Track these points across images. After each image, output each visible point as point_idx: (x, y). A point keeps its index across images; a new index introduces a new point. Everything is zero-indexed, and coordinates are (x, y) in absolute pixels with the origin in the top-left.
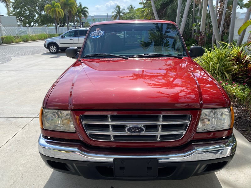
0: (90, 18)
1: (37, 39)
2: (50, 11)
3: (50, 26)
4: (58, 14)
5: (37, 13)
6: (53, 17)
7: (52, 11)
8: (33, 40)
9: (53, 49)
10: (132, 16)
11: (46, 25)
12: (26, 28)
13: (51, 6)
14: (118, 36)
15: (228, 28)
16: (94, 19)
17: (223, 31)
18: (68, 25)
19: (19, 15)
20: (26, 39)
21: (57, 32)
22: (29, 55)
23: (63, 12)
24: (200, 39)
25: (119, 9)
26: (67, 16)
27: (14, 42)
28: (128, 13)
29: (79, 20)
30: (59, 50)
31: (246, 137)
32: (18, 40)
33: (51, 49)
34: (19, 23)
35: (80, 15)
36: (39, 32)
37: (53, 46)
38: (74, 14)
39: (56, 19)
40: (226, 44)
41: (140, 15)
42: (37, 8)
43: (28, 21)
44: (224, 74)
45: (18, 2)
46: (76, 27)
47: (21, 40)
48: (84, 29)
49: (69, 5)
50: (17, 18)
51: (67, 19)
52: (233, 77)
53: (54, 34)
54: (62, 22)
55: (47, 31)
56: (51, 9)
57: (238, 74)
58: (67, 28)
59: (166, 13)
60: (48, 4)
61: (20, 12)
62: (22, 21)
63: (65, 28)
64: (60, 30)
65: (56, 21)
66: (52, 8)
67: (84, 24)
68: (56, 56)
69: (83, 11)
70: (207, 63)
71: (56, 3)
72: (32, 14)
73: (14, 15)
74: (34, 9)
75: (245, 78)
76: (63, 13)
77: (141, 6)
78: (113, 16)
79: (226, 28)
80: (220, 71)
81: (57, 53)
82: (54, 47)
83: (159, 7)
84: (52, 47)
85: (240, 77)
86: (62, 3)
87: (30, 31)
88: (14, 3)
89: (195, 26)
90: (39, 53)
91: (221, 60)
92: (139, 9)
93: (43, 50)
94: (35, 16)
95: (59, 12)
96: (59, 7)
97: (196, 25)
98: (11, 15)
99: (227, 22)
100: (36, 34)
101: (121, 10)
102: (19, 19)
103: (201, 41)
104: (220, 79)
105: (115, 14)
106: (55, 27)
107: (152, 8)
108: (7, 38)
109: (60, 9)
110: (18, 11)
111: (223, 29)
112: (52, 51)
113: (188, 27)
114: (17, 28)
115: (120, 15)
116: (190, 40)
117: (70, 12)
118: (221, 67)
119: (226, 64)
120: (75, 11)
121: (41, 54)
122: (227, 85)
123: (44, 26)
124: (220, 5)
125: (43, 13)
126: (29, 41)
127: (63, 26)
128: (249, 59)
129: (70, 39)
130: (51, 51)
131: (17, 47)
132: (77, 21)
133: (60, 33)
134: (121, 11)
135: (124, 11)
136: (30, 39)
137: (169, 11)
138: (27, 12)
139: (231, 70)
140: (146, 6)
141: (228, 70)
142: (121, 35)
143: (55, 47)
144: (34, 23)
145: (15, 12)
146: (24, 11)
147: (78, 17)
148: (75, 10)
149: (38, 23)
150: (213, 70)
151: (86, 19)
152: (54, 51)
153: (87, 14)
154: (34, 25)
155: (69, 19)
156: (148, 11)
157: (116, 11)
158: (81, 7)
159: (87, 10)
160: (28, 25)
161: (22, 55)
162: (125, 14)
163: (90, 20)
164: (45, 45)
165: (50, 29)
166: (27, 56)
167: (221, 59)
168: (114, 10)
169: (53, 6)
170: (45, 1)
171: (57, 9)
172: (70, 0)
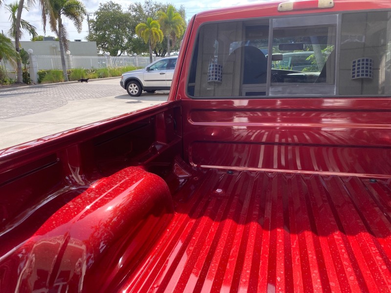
4: (155, 38)
5: (127, 36)
6: (147, 41)
7: (147, 33)
9: (134, 88)
11: (135, 54)
12: (106, 57)
13: (145, 25)
20: (104, 73)
23: (162, 33)
26: (168, 41)
32: (91, 76)
33: (131, 89)
34: (101, 52)
36: (125, 63)
37: (133, 85)
38: (179, 37)
39: (151, 45)
42: (127, 29)
45: (100, 22)
49: (172, 23)
50: (97, 45)
51: (169, 45)
54: (161, 49)
55: (137, 62)
56: (145, 29)
61: (104, 35)
65: (151, 48)
66: (146, 27)
68: (136, 101)
73: (95, 40)
74: (122, 30)
76: (163, 36)
81: (139, 95)
82: (135, 86)
84: (131, 86)
86: (162, 20)
87: (111, 63)
88: (96, 22)
90: (112, 96)
94: (123, 41)
95: (156, 34)
96: (157, 27)
100: (120, 67)
102: (102, 46)
108: (75, 72)
109: (159, 30)
110: (100, 33)
112: (132, 92)
114: (92, 57)
117: (173, 34)
120: (181, 33)
121: (114, 96)
123: (132, 55)
126: (107, 77)
127: (163, 56)
129: (161, 74)
130: (130, 91)
136: (109, 74)
138: (113, 36)
144: (122, 52)
145: (96, 35)
146: (108, 34)
148: (181, 30)
149: (128, 52)
152: (134, 92)
154: (121, 54)
160: (109, 53)
164: (121, 83)
166: (92, 100)
169: (149, 25)
170: (138, 19)
171: (154, 29)
172: (175, 16)
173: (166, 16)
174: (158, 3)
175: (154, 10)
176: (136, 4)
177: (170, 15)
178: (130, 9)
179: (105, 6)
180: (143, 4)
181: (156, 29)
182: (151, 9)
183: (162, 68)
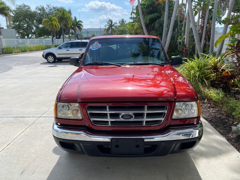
0: (84, 31)
1: (35, 50)
2: (47, 24)
3: (46, 38)
4: (54, 27)
5: (35, 26)
6: (50, 29)
7: (50, 25)
8: (31, 50)
9: (51, 59)
10: (123, 29)
11: (43, 37)
12: (25, 39)
13: (48, 20)
14: (111, 48)
15: (209, 41)
16: (88, 31)
17: (205, 44)
18: (63, 37)
19: (18, 28)
20: (25, 49)
21: (53, 44)
22: (28, 64)
23: (59, 25)
24: (184, 51)
25: (112, 22)
26: (63, 29)
27: (13, 52)
28: (120, 26)
29: (74, 32)
30: (56, 60)
31: (218, 132)
32: (17, 51)
33: (49, 59)
34: (17, 35)
35: (74, 28)
36: (37, 43)
37: (50, 57)
38: (69, 27)
39: (52, 32)
40: (205, 55)
41: (131, 28)
42: (35, 21)
43: (26, 33)
44: (204, 81)
45: (17, 16)
46: (71, 40)
47: (20, 51)
48: (80, 41)
49: (64, 19)
50: (16, 30)
51: (63, 31)
52: (211, 83)
53: (51, 45)
54: (58, 34)
55: (44, 42)
57: (216, 80)
58: (62, 39)
59: (154, 27)
60: (45, 18)
61: (19, 25)
62: (21, 33)
63: (61, 40)
64: (56, 42)
65: (53, 34)
66: (49, 21)
67: (78, 36)
68: (54, 65)
69: (78, 25)
70: (189, 71)
71: (53, 17)
72: (30, 27)
73: (13, 28)
74: (32, 22)
75: (221, 84)
76: (60, 27)
77: (132, 21)
78: (106, 29)
79: (207, 41)
80: (200, 78)
81: (54, 62)
83: (148, 21)
85: (216, 83)
86: (58, 17)
87: (28, 42)
88: (14, 17)
89: (180, 39)
90: (37, 63)
91: (201, 69)
92: (130, 23)
93: (41, 60)
94: (33, 29)
95: (55, 25)
97: (181, 38)
98: (10, 28)
99: (208, 35)
100: (34, 45)
101: (113, 23)
102: (18, 31)
103: (185, 52)
104: (200, 84)
105: (107, 27)
106: (51, 39)
107: (141, 23)
108: (7, 49)
109: (57, 23)
110: (17, 24)
111: (205, 42)
112: (50, 61)
113: (174, 40)
114: (16, 39)
115: (112, 28)
116: (176, 51)
117: (65, 25)
118: (201, 75)
119: (205, 72)
120: (71, 25)
121: (39, 64)
122: (205, 89)
123: (41, 38)
124: (201, 21)
125: (41, 26)
126: (27, 51)
127: (59, 38)
128: (225, 68)
129: (67, 50)
130: (49, 60)
131: (16, 57)
132: (72, 33)
133: (56, 45)
134: (113, 25)
135: (116, 25)
136: (28, 50)
137: (157, 25)
138: (26, 25)
139: (209, 77)
140: (136, 21)
141: (208, 78)
142: (114, 47)
143: (52, 58)
144: (32, 35)
145: (14, 25)
146: (22, 24)
147: (73, 30)
148: (70, 23)
149: (36, 36)
150: (194, 78)
151: (80, 31)
152: (51, 60)
153: (81, 27)
154: (31, 37)
155: (64, 32)
156: (138, 25)
157: (108, 25)
158: (76, 21)
159: (81, 23)
160: (26, 37)
161: (22, 64)
162: (117, 28)
163: (84, 33)
164: (43, 56)
165: (46, 40)
166: (26, 65)
167: (201, 67)
168: (107, 24)
169: (51, 20)
170: (42, 15)
171: (54, 22)
172: (66, 15)
173: (60, 14)
174: (55, 6)
175: (52, 10)
176: (40, 6)
177: (63, 14)
178: (37, 9)
179: (20, 6)
180: (45, 6)
181: (55, 22)
182: (51, 10)
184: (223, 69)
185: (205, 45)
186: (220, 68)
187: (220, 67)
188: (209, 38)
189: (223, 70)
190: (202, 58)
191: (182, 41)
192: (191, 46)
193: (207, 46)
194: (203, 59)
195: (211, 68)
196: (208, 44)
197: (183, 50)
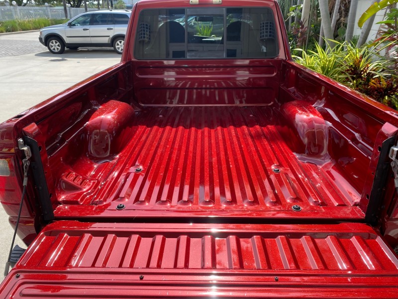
1: (32, 28)
8: (24, 29)
9: (55, 45)
11: (46, 4)
12: (12, 7)
15: (346, 15)
17: (338, 21)
18: (85, 4)
20: (12, 26)
21: (67, 17)
22: (13, 55)
24: (300, 34)
30: (66, 49)
33: (52, 46)
36: (36, 15)
37: (54, 41)
40: (337, 44)
47: (2, 29)
53: (62, 20)
55: (50, 13)
63: (82, 9)
64: (72, 13)
68: (60, 59)
79: (343, 16)
81: (62, 52)
82: (56, 42)
84: (53, 43)
87: (19, 13)
89: (293, 11)
90: (30, 53)
97: (296, 9)
99: (345, 4)
103: (301, 37)
106: (63, 7)
111: (338, 17)
112: (54, 49)
121: (34, 54)
126: (17, 30)
127: (78, 6)
129: (84, 30)
130: (52, 49)
136: (19, 28)
143: (58, 43)
152: (56, 49)
154: (27, 2)
160: (14, 2)
164: (40, 39)
166: (9, 58)
167: (328, 70)
183: (84, 23)
184: (369, 73)
185: (338, 24)
186: (366, 72)
187: (364, 69)
188: (347, 10)
189: (370, 76)
190: (332, 50)
191: (297, 15)
192: (313, 26)
193: (342, 24)
194: (334, 51)
195: (348, 70)
196: (344, 20)
197: (298, 32)
